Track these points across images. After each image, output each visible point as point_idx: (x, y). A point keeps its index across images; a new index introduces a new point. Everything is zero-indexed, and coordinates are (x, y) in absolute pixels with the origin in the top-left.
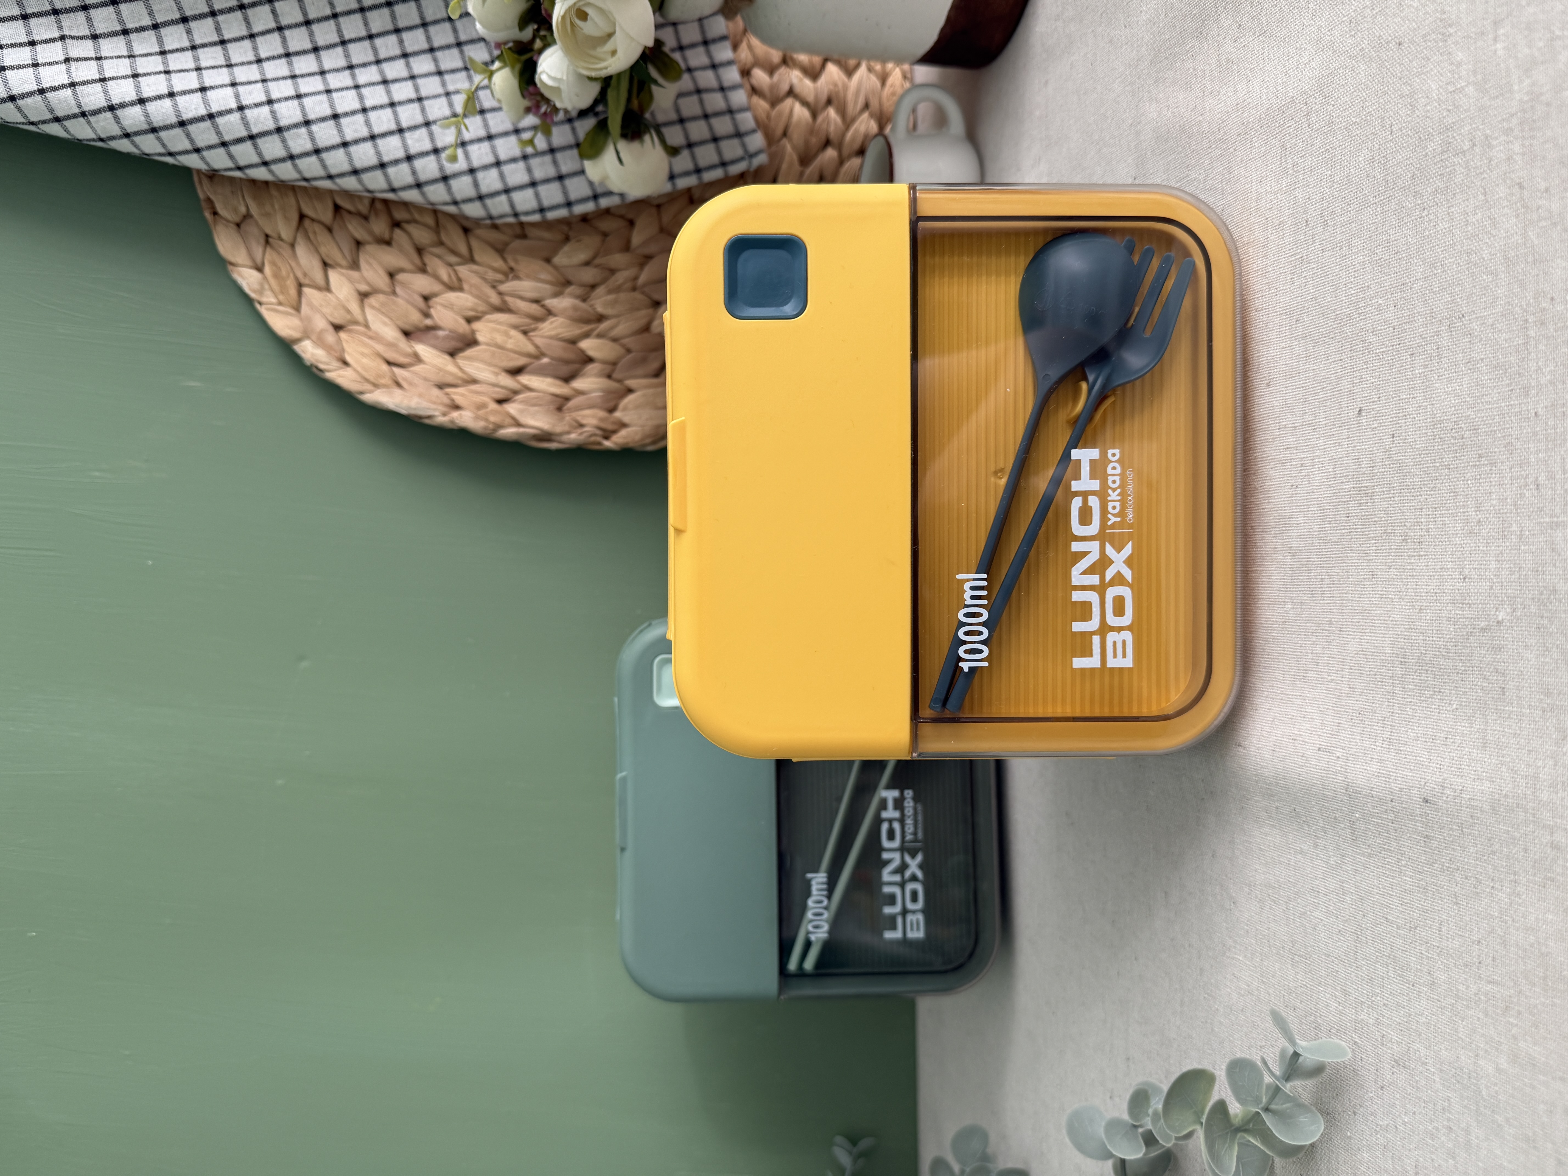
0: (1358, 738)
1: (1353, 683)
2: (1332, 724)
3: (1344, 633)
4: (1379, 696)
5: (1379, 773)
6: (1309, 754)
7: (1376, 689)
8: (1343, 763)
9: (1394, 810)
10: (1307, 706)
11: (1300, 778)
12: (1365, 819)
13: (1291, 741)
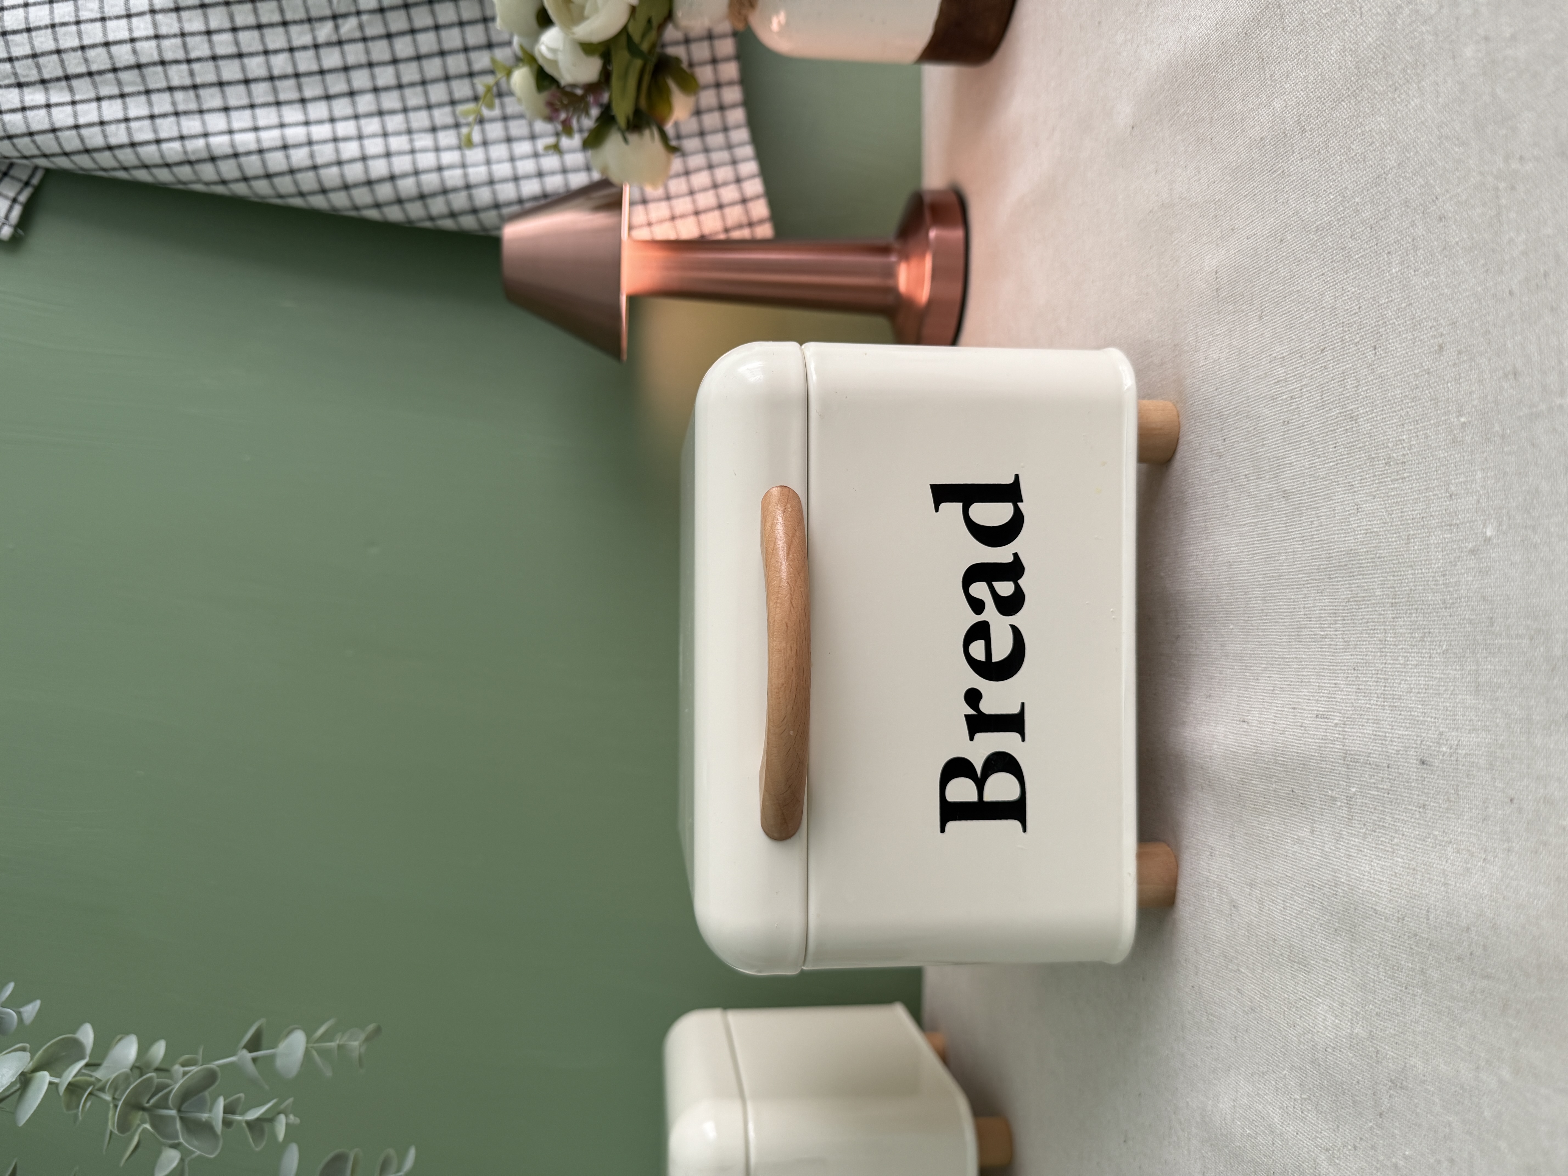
0: (1352, 697)
1: (1347, 636)
2: (1329, 685)
4: (1372, 646)
5: (1376, 735)
6: (1308, 722)
7: (1369, 639)
8: (1340, 729)
9: (1391, 777)
10: (1304, 668)
11: (1299, 751)
12: (1362, 792)
13: (1290, 710)
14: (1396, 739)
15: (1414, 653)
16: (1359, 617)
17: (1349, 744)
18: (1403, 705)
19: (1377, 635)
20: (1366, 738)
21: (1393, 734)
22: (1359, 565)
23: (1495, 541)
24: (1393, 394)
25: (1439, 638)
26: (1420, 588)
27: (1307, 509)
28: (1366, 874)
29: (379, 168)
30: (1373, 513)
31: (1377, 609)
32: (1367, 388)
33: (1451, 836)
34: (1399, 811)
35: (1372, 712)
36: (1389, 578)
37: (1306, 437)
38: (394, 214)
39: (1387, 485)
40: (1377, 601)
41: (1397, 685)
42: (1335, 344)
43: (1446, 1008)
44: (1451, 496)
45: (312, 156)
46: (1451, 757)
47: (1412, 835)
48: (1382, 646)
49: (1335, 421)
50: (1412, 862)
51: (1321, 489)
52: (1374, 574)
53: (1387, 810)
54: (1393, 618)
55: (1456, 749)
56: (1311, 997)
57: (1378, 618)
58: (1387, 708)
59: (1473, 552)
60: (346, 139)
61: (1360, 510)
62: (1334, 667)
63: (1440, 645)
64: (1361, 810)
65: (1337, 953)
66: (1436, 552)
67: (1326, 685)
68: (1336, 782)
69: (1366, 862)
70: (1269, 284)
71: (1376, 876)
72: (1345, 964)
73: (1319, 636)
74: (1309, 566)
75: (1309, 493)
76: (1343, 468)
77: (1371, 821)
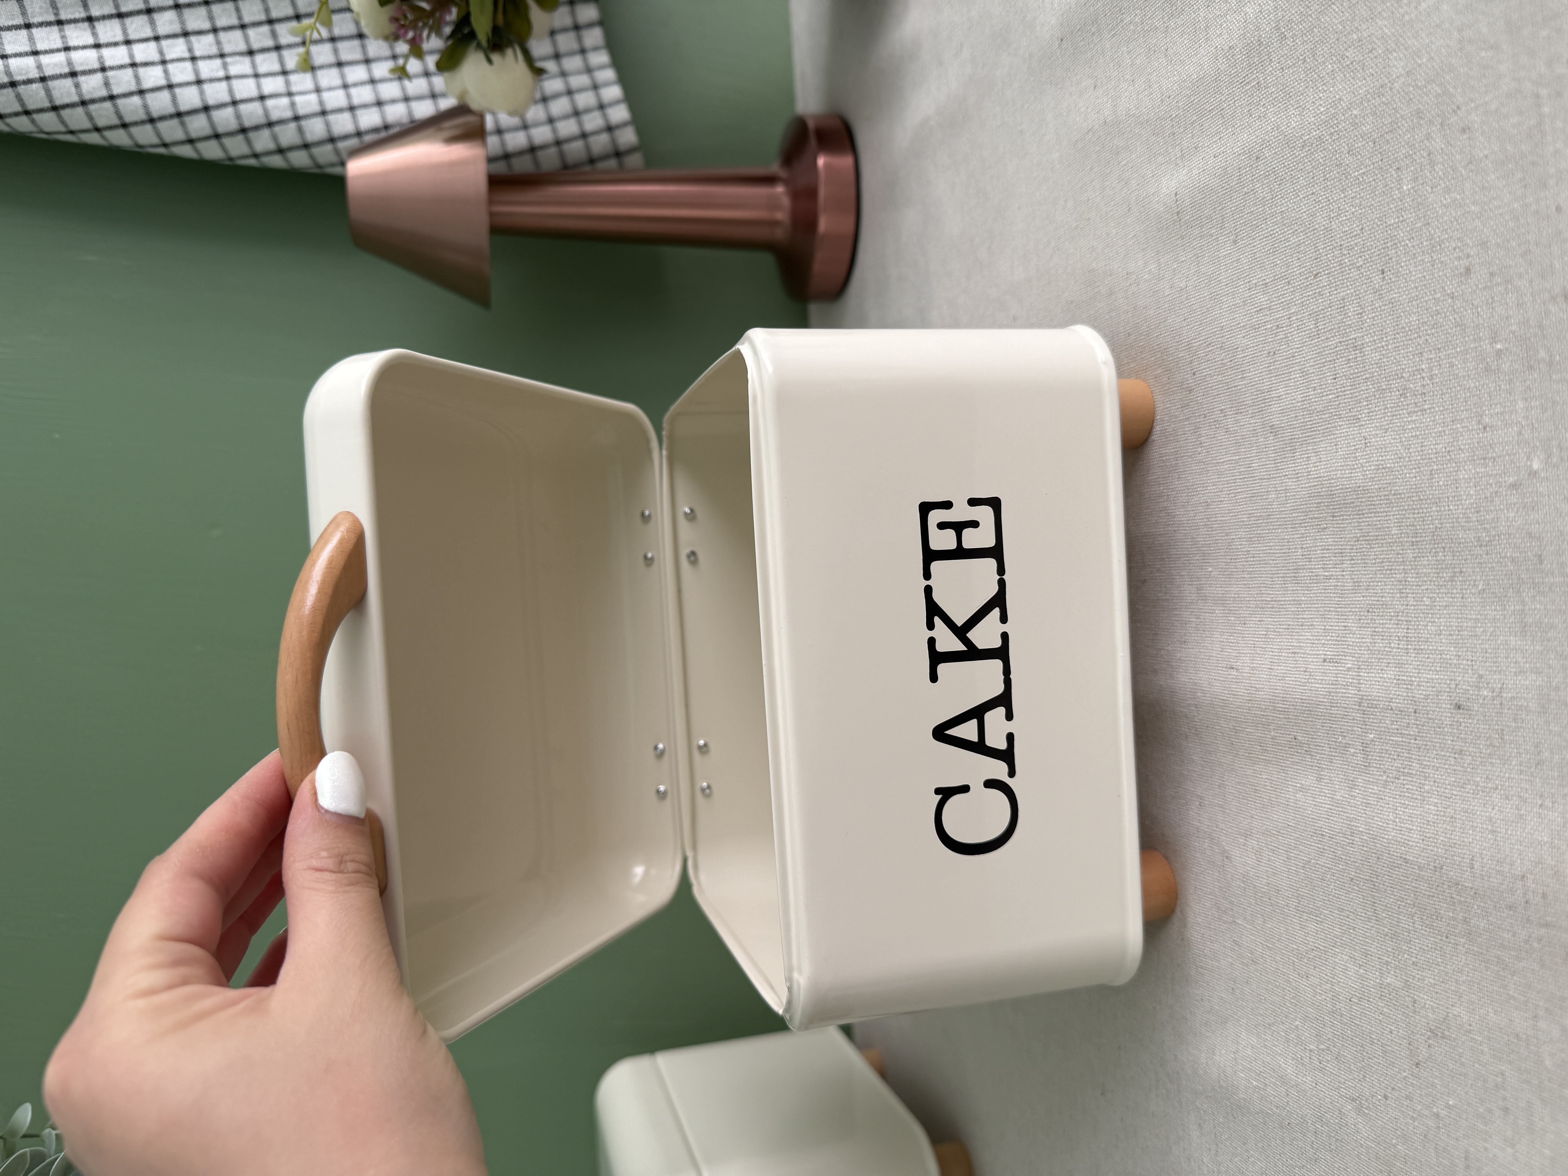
0: (1368, 640)
1: (1356, 577)
2: (1337, 628)
3: (1338, 518)
4: (1389, 587)
5: (1399, 680)
6: (1314, 667)
7: (1385, 580)
8: (1354, 674)
9: (1418, 723)
10: (1305, 611)
11: (1304, 698)
12: (1381, 739)
13: (1290, 655)
14: (1424, 684)
15: (1442, 593)
16: (1371, 557)
17: (1366, 689)
18: (1431, 648)
19: (1394, 575)
20: (1387, 682)
21: (1420, 678)
22: (1369, 503)
23: (1542, 475)
24: (1407, 320)
25: (1474, 578)
26: (1448, 525)
27: (1302, 445)
28: (1391, 822)
29: (189, 98)
30: (1386, 448)
31: (1394, 548)
32: (1373, 315)
33: (1497, 782)
34: (1429, 757)
35: (1393, 656)
36: (1407, 516)
37: (1297, 368)
38: (211, 151)
39: (1402, 418)
40: (1394, 540)
41: (1423, 627)
42: (1331, 269)
43: (1495, 957)
44: (1485, 428)
45: (107, 84)
46: (1493, 700)
47: (1447, 782)
48: (1401, 587)
49: (1334, 350)
50: (1448, 810)
51: (1318, 423)
52: (1390, 512)
53: (1414, 757)
54: (1415, 558)
55: (1501, 692)
56: (1326, 947)
57: (1395, 558)
58: (1411, 651)
59: (1514, 486)
60: (146, 64)
61: (1369, 444)
62: (1343, 609)
63: (1474, 585)
64: (1379, 757)
65: (1354, 903)
66: (1467, 488)
67: (1334, 628)
68: (1349, 728)
69: (1389, 810)
70: (1244, 206)
71: (1403, 825)
72: (1366, 914)
73: (1322, 577)
74: (1306, 504)
75: (1303, 428)
76: (1346, 401)
77: (1394, 768)
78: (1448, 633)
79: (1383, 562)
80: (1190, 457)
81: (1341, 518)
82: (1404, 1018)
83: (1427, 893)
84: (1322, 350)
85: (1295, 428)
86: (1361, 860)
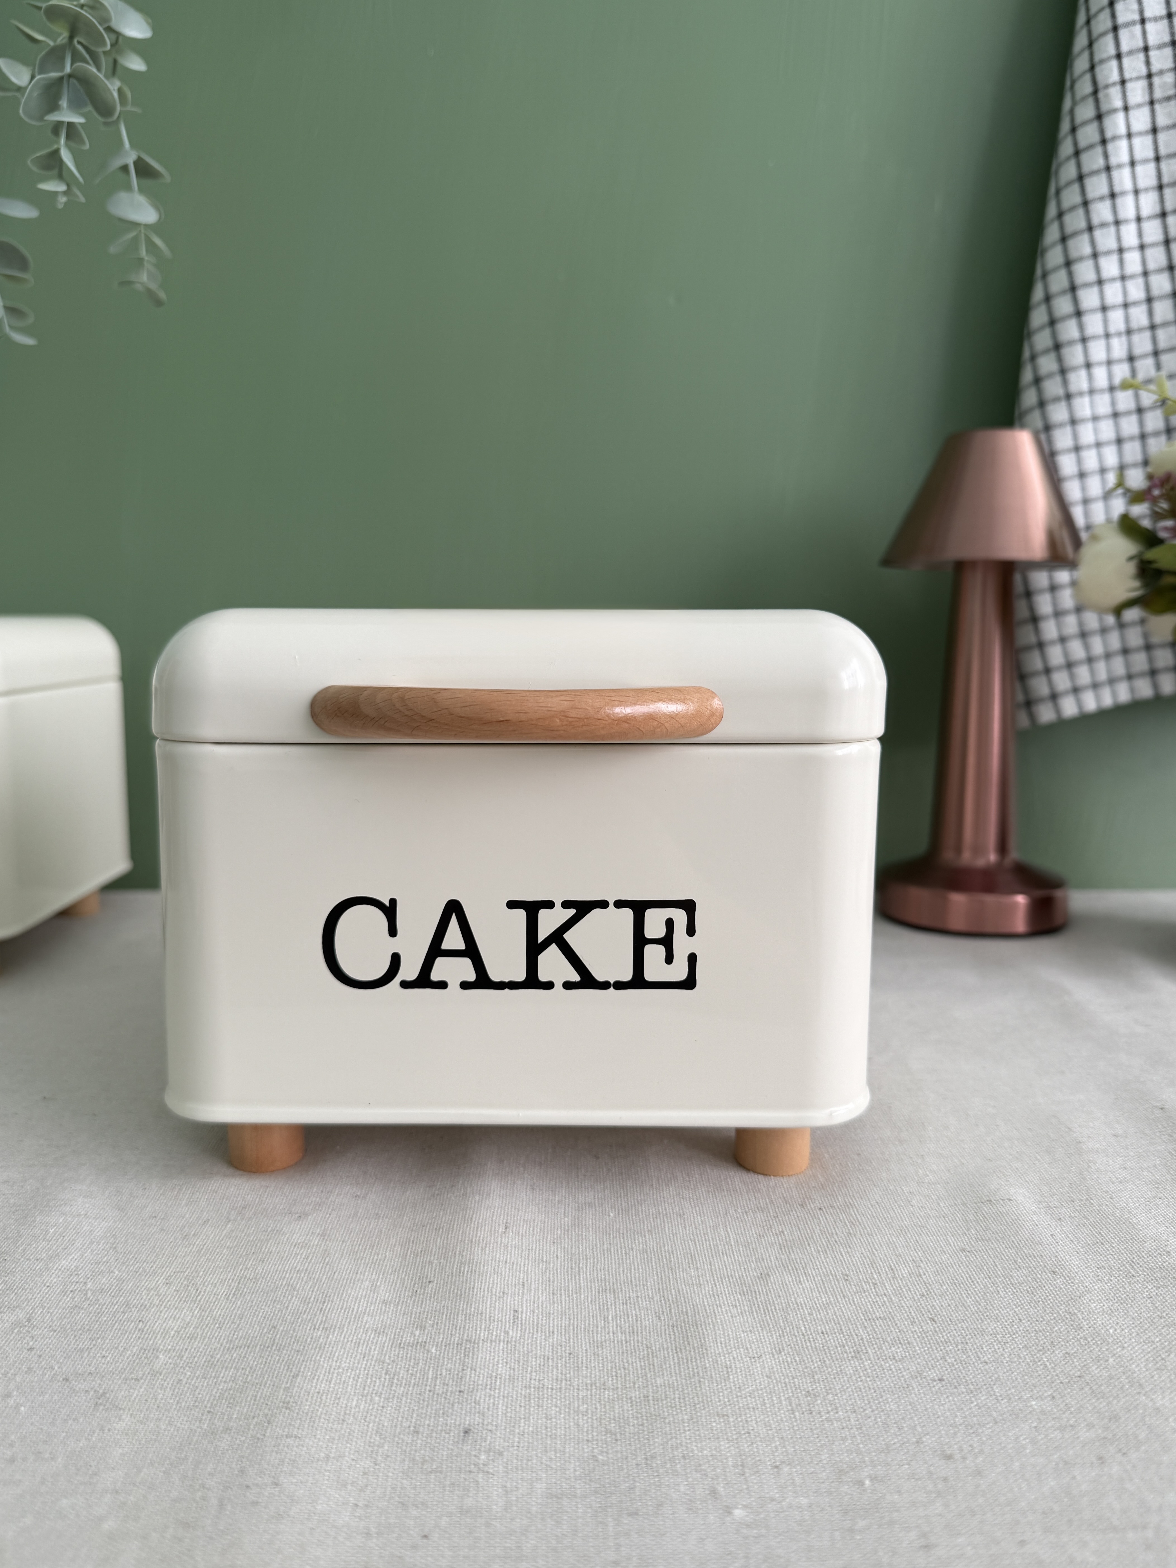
0: (539, 1352)
2: (551, 1325)
4: (598, 1374)
5: (496, 1378)
6: (509, 1301)
7: (605, 1370)
8: (502, 1337)
9: (449, 1394)
10: (569, 1297)
11: (475, 1290)
12: (431, 1359)
13: (521, 1280)
14: (492, 1401)
15: (592, 1422)
17: (485, 1346)
18: (532, 1409)
19: (610, 1379)
20: (493, 1366)
21: (498, 1397)
22: (689, 1358)
23: (728, 1519)
24: (890, 1400)
25: (610, 1451)
26: (668, 1429)
27: (749, 1300)
28: (338, 1364)
29: (1089, 298)
30: (750, 1375)
31: (641, 1380)
32: (894, 1370)
33: (383, 1465)
34: (410, 1403)
35: (522, 1374)
36: (677, 1392)
37: (832, 1300)
38: (1038, 317)
39: (783, 1392)
40: (649, 1379)
41: (554, 1403)
42: (941, 1333)
43: (186, 1456)
44: (776, 1467)
45: (1103, 225)
46: (474, 1464)
47: (383, 1418)
48: (598, 1385)
49: (853, 1333)
50: (351, 1418)
51: (774, 1316)
52: (681, 1376)
53: (411, 1389)
54: (631, 1398)
55: (484, 1471)
56: (200, 1301)
57: (629, 1380)
58: (528, 1391)
59: (714, 1492)
60: (1121, 262)
61: (753, 1360)
62: (572, 1331)
63: (602, 1452)
64: (411, 1357)
65: (249, 1329)
66: (710, 1448)
67: (551, 1322)
68: (442, 1331)
69: (351, 1363)
70: (1002, 1259)
71: (335, 1375)
72: (236, 1339)
73: (606, 1314)
74: (685, 1302)
75: (768, 1302)
76: (799, 1342)
77: (398, 1370)
78: (549, 1426)
79: (625, 1369)
80: (732, 1202)
81: (672, 1333)
82: (120, 1369)
83: (259, 1394)
84: (853, 1322)
85: (767, 1294)
86: (296, 1336)
